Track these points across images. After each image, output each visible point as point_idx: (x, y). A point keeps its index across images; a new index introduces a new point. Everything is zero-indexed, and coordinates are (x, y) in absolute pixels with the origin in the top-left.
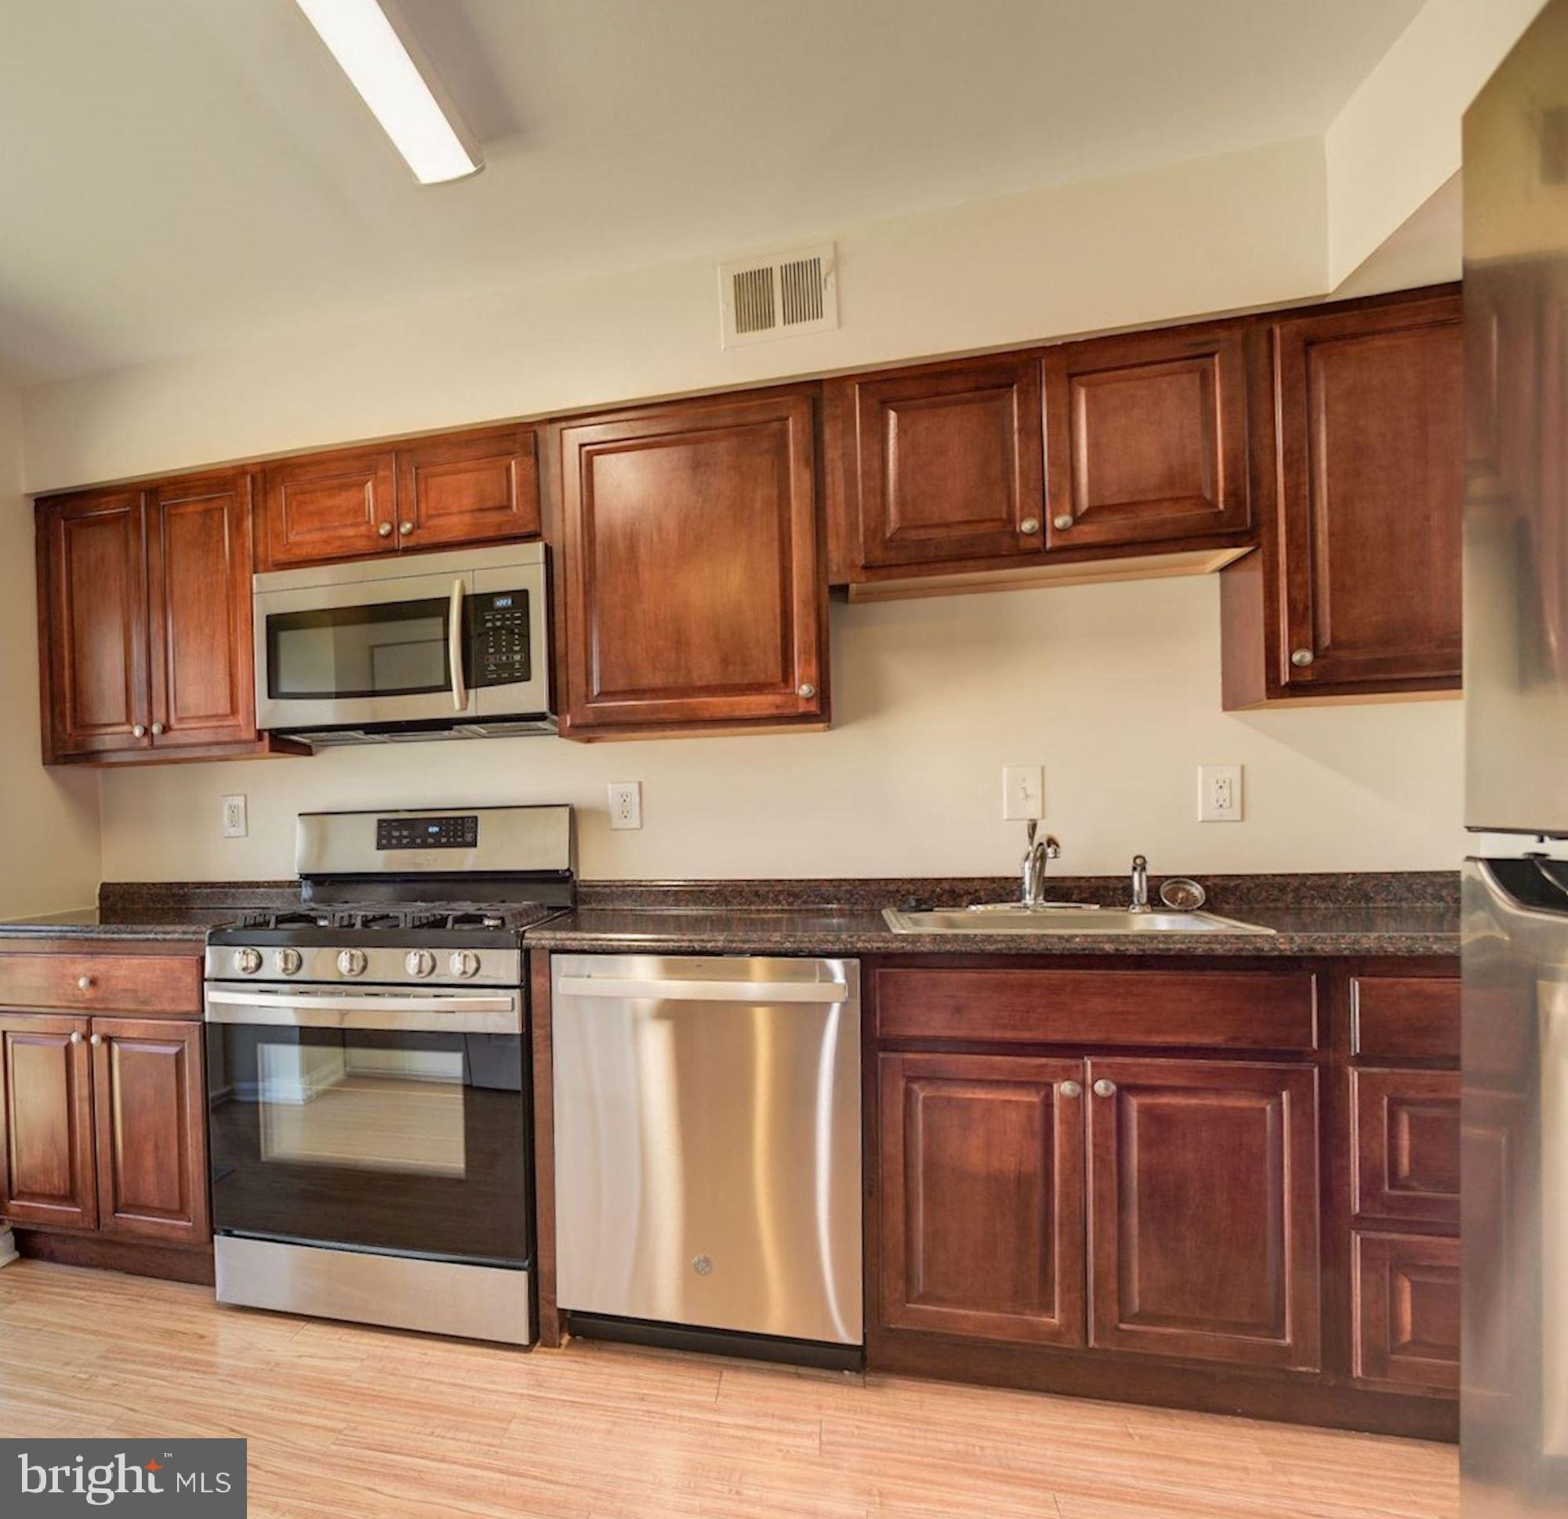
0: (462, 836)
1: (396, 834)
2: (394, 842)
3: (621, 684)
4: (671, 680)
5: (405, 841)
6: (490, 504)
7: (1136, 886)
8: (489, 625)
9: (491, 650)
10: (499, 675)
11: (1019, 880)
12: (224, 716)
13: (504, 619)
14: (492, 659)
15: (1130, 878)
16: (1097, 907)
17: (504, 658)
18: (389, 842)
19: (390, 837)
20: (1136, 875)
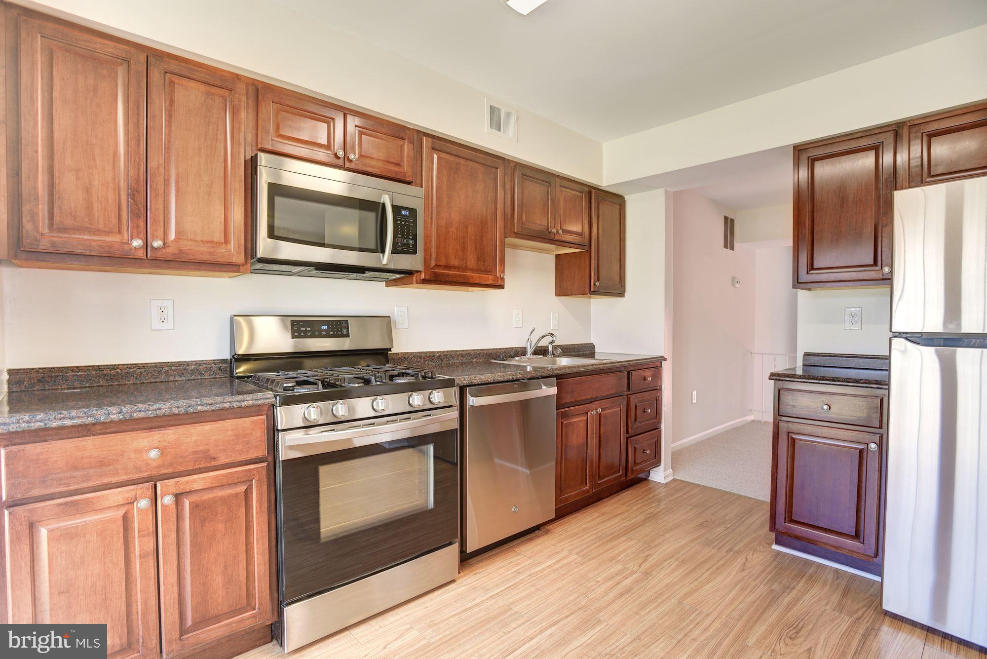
0: (341, 331)
1: (303, 329)
2: (302, 334)
3: (443, 263)
4: (461, 264)
5: (309, 334)
6: (392, 160)
7: (550, 349)
8: (399, 222)
9: (400, 236)
10: (402, 249)
11: (525, 348)
12: (219, 244)
13: (405, 221)
14: (400, 239)
15: (548, 347)
16: (542, 356)
17: (405, 241)
18: (299, 334)
19: (299, 331)
20: (550, 346)
